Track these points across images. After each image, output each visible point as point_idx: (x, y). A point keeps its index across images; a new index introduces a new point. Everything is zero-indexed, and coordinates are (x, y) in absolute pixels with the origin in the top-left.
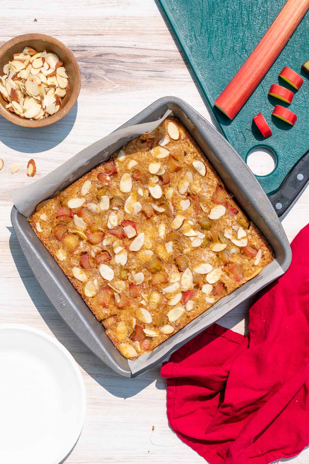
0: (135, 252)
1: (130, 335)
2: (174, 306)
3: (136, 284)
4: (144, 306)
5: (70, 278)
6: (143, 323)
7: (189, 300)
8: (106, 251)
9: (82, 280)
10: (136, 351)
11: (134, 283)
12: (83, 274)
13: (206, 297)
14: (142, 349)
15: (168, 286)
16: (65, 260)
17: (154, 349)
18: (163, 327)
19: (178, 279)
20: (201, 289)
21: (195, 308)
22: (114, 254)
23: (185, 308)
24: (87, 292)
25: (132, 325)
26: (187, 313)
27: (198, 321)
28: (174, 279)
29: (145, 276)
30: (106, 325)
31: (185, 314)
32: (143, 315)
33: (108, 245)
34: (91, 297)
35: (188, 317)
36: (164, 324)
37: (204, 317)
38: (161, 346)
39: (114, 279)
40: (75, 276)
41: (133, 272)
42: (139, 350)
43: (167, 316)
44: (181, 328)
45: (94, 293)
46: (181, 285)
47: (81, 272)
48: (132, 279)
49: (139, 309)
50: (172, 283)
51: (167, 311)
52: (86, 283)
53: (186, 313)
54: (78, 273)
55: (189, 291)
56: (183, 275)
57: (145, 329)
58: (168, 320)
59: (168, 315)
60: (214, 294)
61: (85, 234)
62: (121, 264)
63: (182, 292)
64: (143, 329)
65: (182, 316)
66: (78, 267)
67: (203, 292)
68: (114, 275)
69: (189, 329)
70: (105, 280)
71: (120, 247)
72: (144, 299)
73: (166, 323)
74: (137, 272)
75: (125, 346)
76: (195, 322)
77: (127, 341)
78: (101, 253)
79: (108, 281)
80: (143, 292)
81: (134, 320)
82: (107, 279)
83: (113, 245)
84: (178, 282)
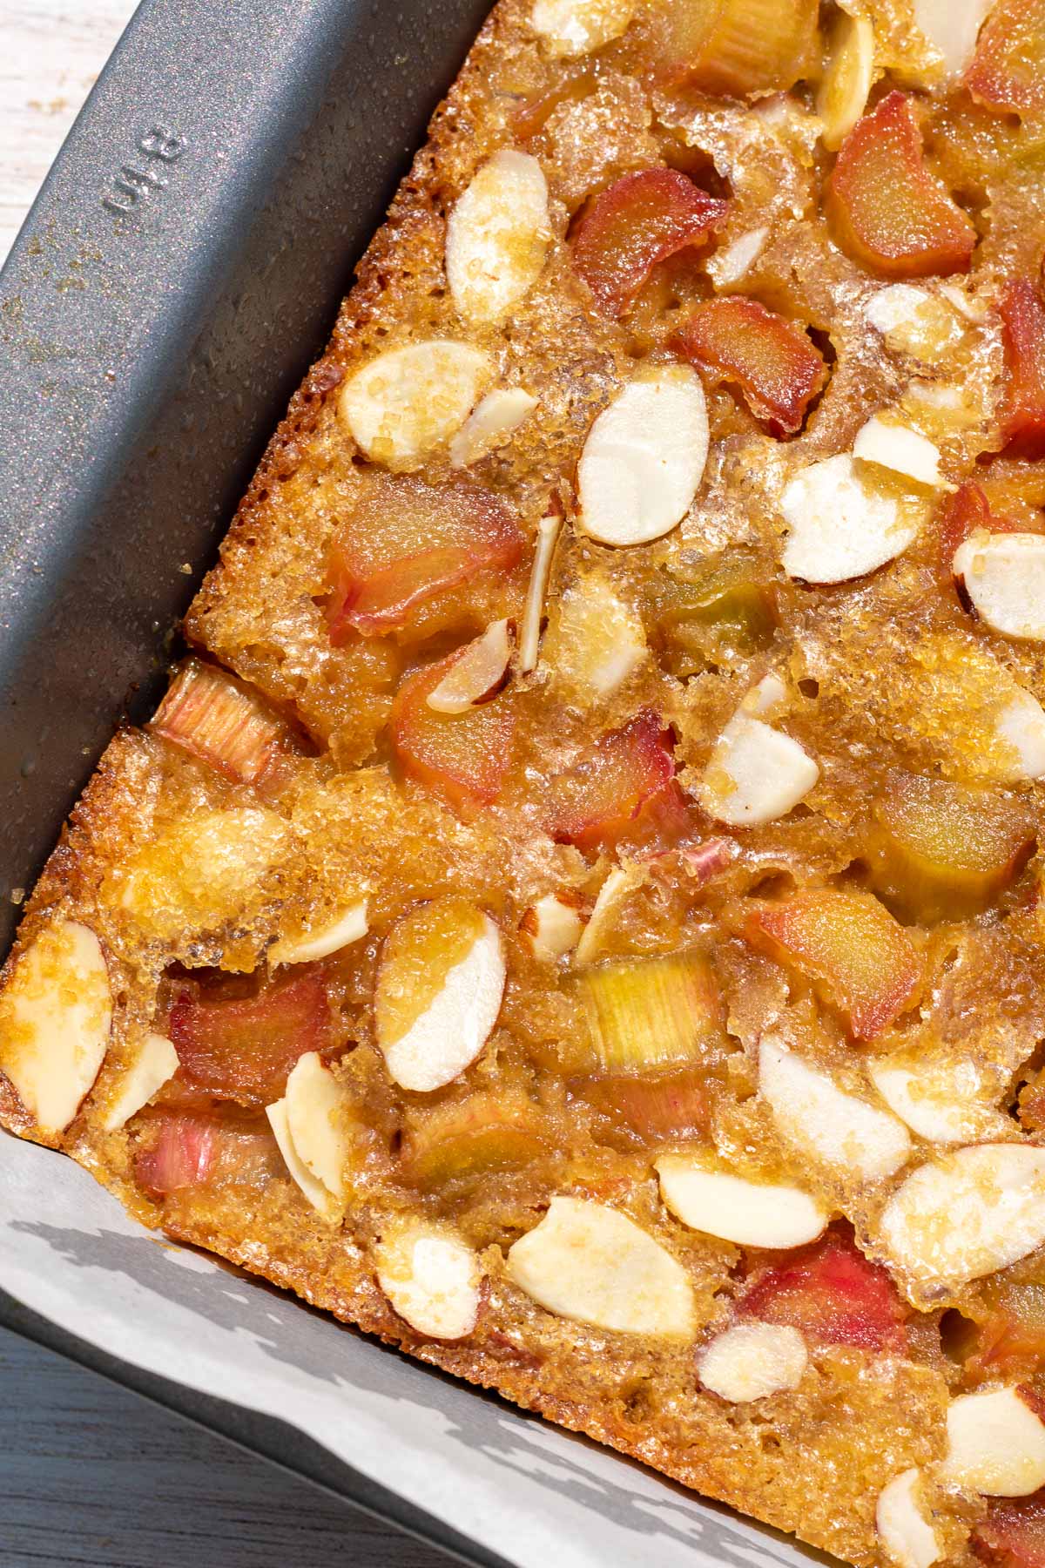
0: (965, 601)
1: (204, 959)
2: (673, 1218)
3: (684, 777)
4: (529, 949)
5: (421, 171)
6: (372, 1024)
7: (805, 1332)
8: (830, 356)
9: (461, 281)
10: (88, 1099)
11: (680, 752)
12: (520, 262)
13: (913, 1474)
14: (133, 1135)
15: (829, 1064)
16: (553, 52)
17: (188, 1245)
18: (431, 1218)
19: (938, 1124)
20: (957, 1390)
21: (757, 1420)
22: (843, 442)
23: (706, 1335)
24: (382, 383)
25: (296, 930)
26: (674, 1375)
27: (652, 1525)
28: (917, 1092)
29: (800, 810)
30: (179, 709)
31: (658, 1359)
32: (435, 983)
33: (897, 347)
34: (352, 440)
35: (636, 1398)
36: (466, 1219)
37: (722, 1555)
38: (240, 1295)
39: (617, 553)
40: (469, 208)
41: (773, 687)
42: (117, 1115)
43: (544, 1208)
44: (507, 1393)
45: (403, 447)
46: (896, 1181)
47: (533, 242)
48: (713, 717)
49: (477, 922)
50: (868, 1091)
51: (591, 1177)
52: (450, 336)
53: (667, 1368)
54: (501, 223)
55: (884, 1280)
56: (1007, 1148)
57: (325, 1062)
58: (517, 1232)
59: (558, 1203)
60: (985, 1534)
61: (877, 91)
62: (791, 542)
63: (840, 1230)
64: (313, 1047)
65: (618, 1347)
66: (554, 186)
67: (938, 1416)
68: (652, 530)
69: (540, 1478)
70: (575, 483)
71: (933, 454)
72: (585, 919)
73: (479, 1229)
74: (791, 724)
75: (82, 975)
76: (631, 1496)
77: (132, 972)
78: (798, 327)
79: (577, 509)
80: (646, 877)
81: (350, 926)
82: (587, 498)
83: (915, 389)
84: (914, 1137)
